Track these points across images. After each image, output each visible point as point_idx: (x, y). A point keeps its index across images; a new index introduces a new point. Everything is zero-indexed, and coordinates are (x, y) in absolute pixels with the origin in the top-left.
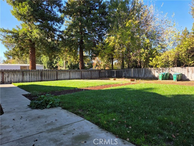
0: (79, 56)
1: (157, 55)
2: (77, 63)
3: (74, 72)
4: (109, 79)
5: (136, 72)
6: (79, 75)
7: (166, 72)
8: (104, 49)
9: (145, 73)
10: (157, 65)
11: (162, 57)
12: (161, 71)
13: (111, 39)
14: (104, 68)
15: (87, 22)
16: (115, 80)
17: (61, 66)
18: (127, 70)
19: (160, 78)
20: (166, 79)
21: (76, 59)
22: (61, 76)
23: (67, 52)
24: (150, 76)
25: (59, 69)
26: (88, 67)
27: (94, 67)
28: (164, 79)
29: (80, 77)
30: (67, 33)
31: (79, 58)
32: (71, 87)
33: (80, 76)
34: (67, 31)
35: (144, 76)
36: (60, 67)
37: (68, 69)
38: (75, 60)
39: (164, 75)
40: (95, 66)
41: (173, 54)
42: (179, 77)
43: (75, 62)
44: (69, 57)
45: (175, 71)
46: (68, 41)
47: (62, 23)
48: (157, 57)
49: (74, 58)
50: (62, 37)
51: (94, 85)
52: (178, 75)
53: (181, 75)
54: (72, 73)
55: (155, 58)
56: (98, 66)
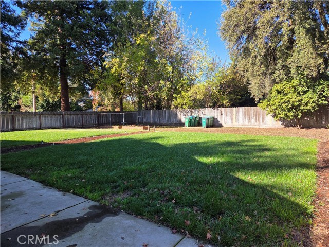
0: (60, 87)
1: (184, 91)
2: (56, 99)
3: (49, 116)
4: (112, 128)
5: (157, 115)
6: (60, 121)
7: (195, 116)
8: (105, 77)
9: (169, 118)
10: (183, 105)
11: (190, 93)
12: (189, 114)
13: (113, 62)
14: (112, 109)
15: (72, 29)
16: (120, 128)
17: (28, 104)
18: (144, 112)
19: (187, 124)
20: (194, 125)
21: (55, 93)
22: (22, 123)
23: (34, 79)
24: (175, 121)
25: (24, 111)
26: (85, 106)
27: (94, 107)
28: (192, 125)
29: (61, 125)
30: (34, 44)
31: (60, 91)
32: (33, 142)
33: (62, 123)
34: (33, 41)
35: (168, 121)
36: (26, 106)
37: (41, 110)
38: (52, 95)
39: (191, 120)
40: (97, 105)
41: (202, 89)
42: (210, 122)
43: (54, 97)
44: (41, 89)
45: (206, 113)
46: (34, 59)
47: (22, 28)
48: (183, 93)
49: (51, 90)
50: (22, 52)
51: (77, 137)
52: (208, 119)
53: (212, 119)
54: (45, 117)
55: (179, 95)
56: (102, 106)
